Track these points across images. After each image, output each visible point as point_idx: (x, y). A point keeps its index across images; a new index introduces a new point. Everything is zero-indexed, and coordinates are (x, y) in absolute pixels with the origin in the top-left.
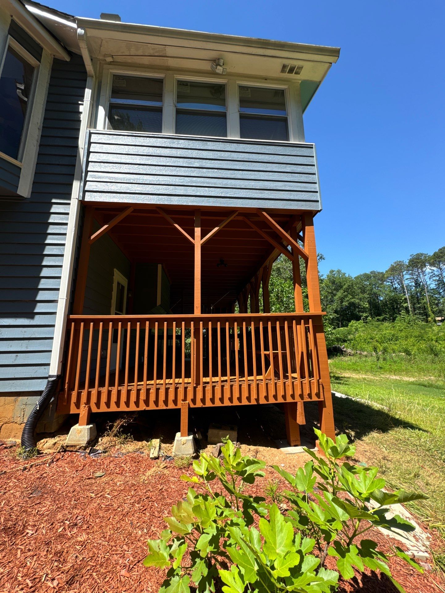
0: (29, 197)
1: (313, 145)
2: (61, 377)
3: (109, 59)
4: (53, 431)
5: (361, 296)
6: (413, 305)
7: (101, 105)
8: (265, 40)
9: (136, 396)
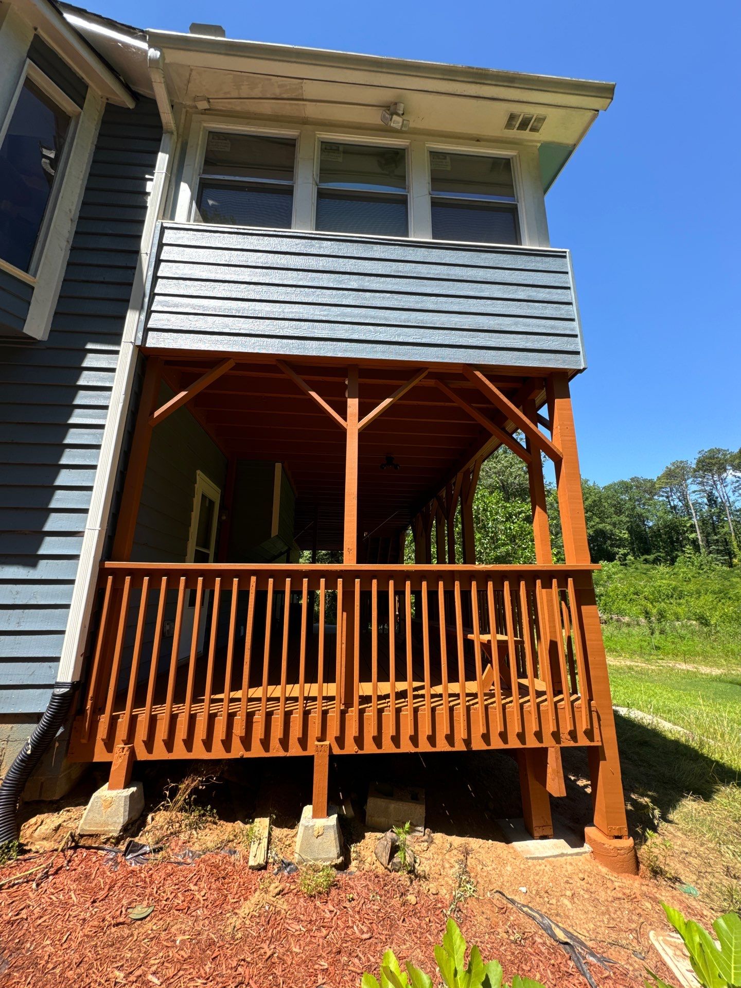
0: (46, 338)
1: (565, 252)
2: (79, 687)
3: (203, 105)
4: (56, 797)
5: (615, 518)
6: (706, 537)
7: (185, 182)
8: (480, 69)
9: (225, 729)
